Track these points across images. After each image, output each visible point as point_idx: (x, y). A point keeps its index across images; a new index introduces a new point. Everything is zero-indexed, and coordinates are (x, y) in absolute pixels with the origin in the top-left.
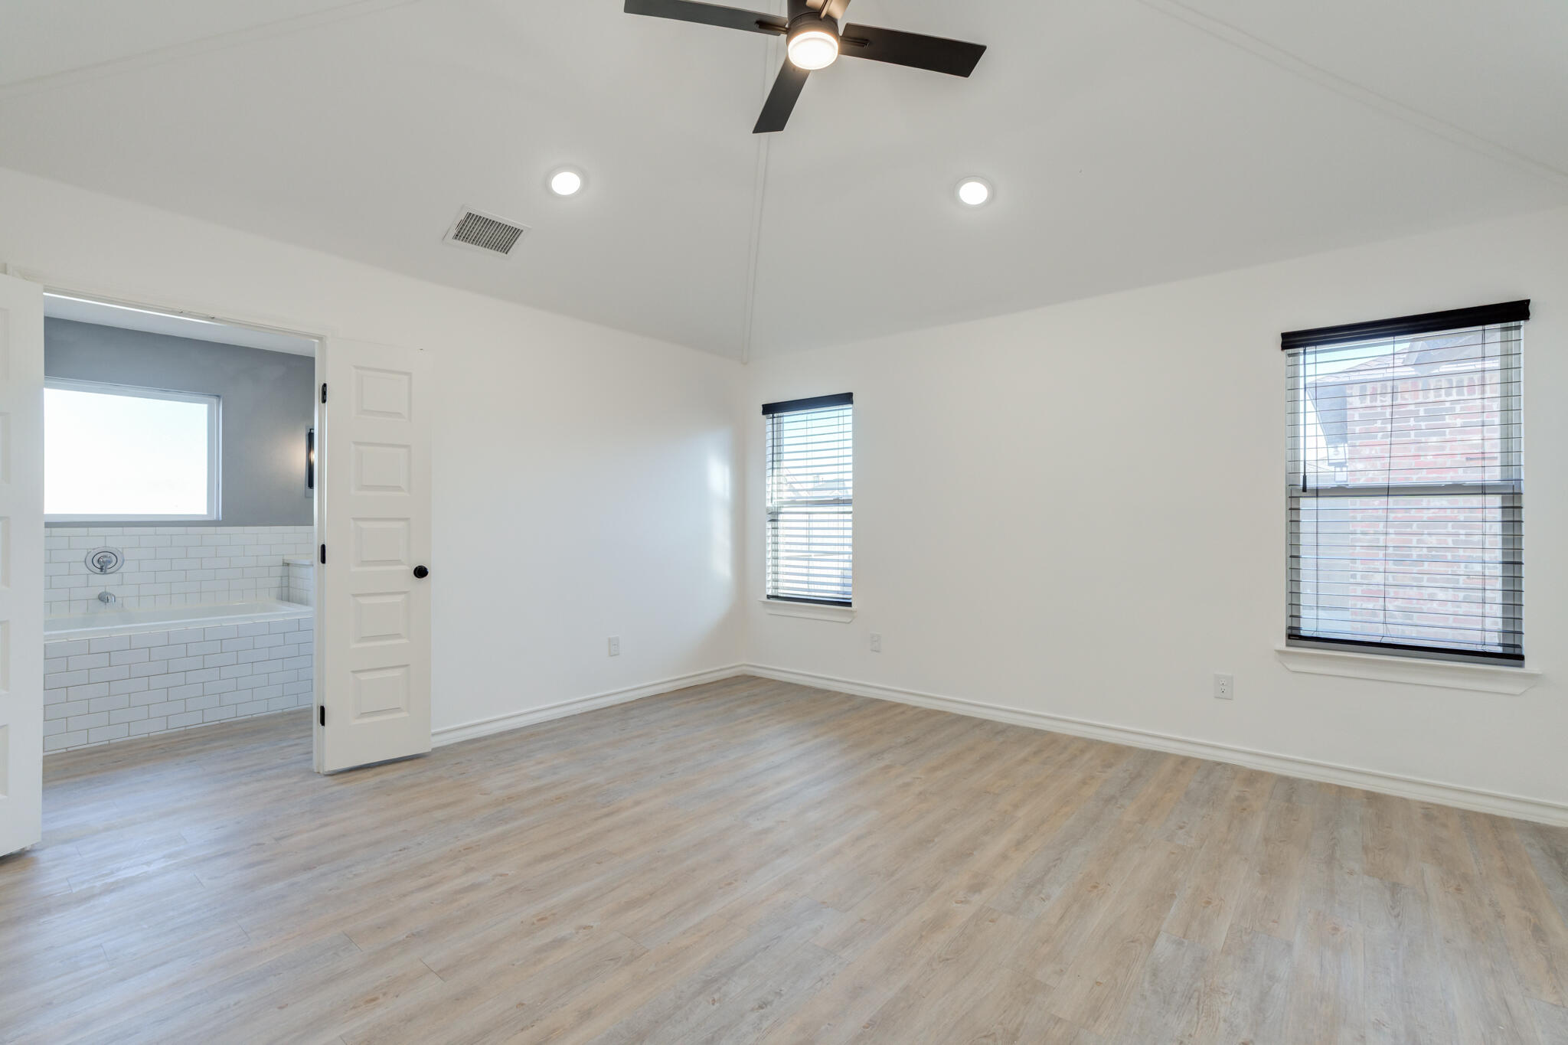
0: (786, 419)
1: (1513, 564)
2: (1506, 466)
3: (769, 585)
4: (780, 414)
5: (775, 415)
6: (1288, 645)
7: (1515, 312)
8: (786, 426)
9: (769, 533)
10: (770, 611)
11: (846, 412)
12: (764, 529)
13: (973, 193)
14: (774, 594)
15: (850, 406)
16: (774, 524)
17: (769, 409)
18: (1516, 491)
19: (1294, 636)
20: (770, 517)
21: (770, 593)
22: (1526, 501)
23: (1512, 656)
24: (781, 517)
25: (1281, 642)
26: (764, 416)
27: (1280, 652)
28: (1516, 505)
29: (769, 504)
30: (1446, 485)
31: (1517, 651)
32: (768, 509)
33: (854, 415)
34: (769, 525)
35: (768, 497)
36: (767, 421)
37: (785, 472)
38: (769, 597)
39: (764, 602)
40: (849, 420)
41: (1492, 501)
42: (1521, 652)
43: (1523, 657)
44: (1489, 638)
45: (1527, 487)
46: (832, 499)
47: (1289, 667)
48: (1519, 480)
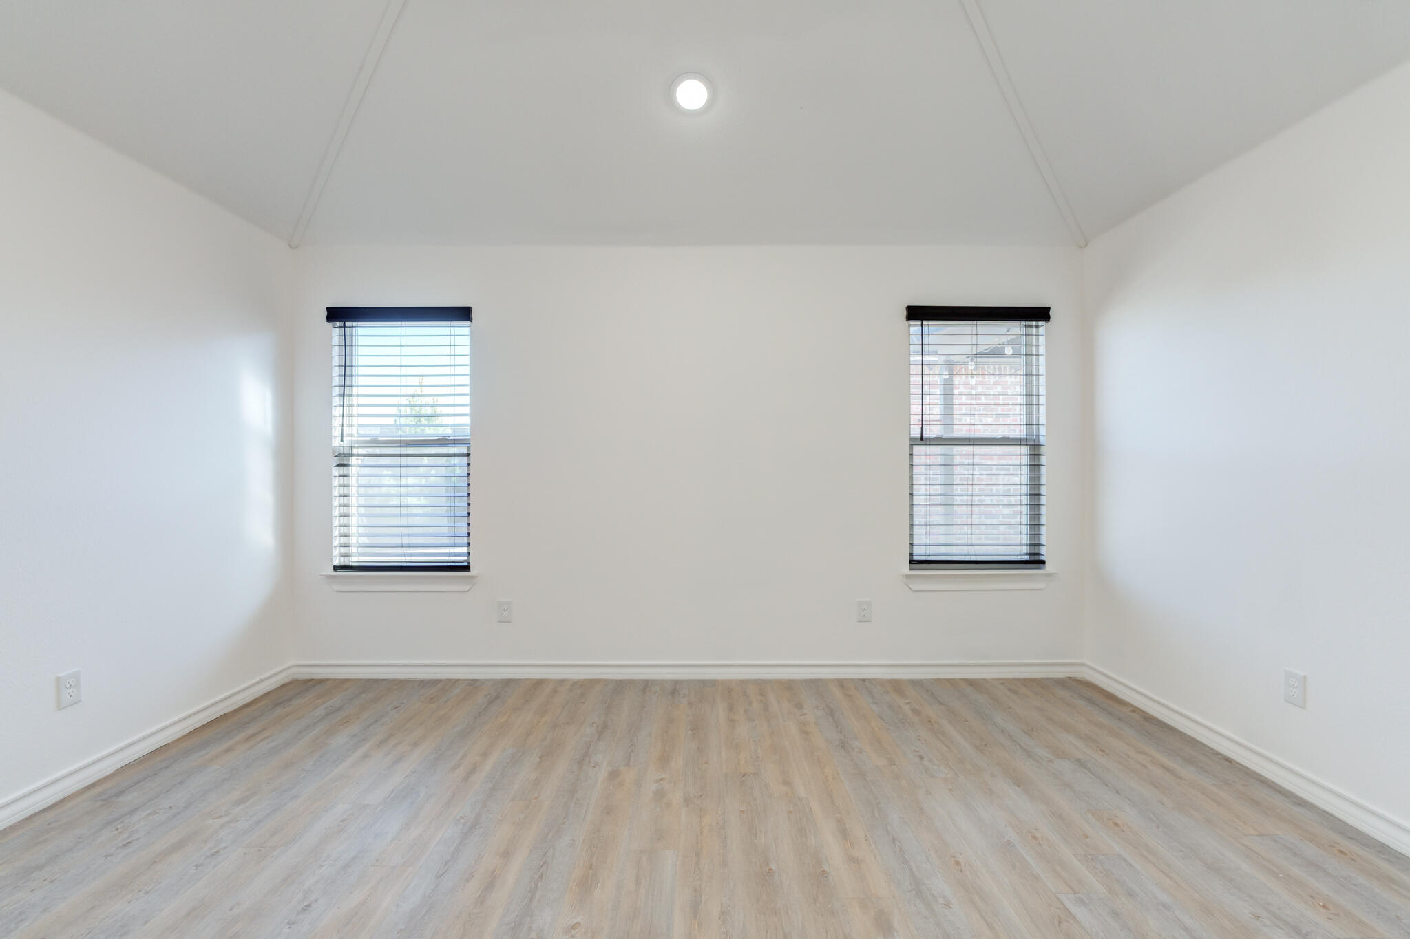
0: (360, 331)
1: (1035, 495)
2: (1029, 425)
3: (336, 552)
4: (355, 324)
5: (348, 324)
6: (910, 569)
7: (1041, 314)
8: (360, 341)
9: (336, 482)
10: (337, 588)
11: (462, 330)
12: (330, 477)
14: (343, 564)
15: (467, 323)
16: (342, 470)
17: (336, 315)
18: (1036, 443)
19: (911, 562)
20: (336, 461)
21: (337, 562)
22: (1043, 450)
23: (1035, 561)
24: (353, 460)
25: (905, 567)
26: (330, 325)
27: (907, 576)
28: (1036, 453)
29: (336, 443)
30: (1000, 438)
31: (1037, 558)
32: (334, 450)
33: (472, 335)
34: (336, 471)
35: (336, 433)
36: (334, 331)
37: (355, 400)
38: (336, 568)
39: (329, 577)
40: (467, 340)
41: (1024, 450)
42: (1042, 558)
43: (1043, 562)
44: (1025, 549)
45: (1042, 440)
46: (436, 438)
47: (912, 588)
48: (1038, 435)
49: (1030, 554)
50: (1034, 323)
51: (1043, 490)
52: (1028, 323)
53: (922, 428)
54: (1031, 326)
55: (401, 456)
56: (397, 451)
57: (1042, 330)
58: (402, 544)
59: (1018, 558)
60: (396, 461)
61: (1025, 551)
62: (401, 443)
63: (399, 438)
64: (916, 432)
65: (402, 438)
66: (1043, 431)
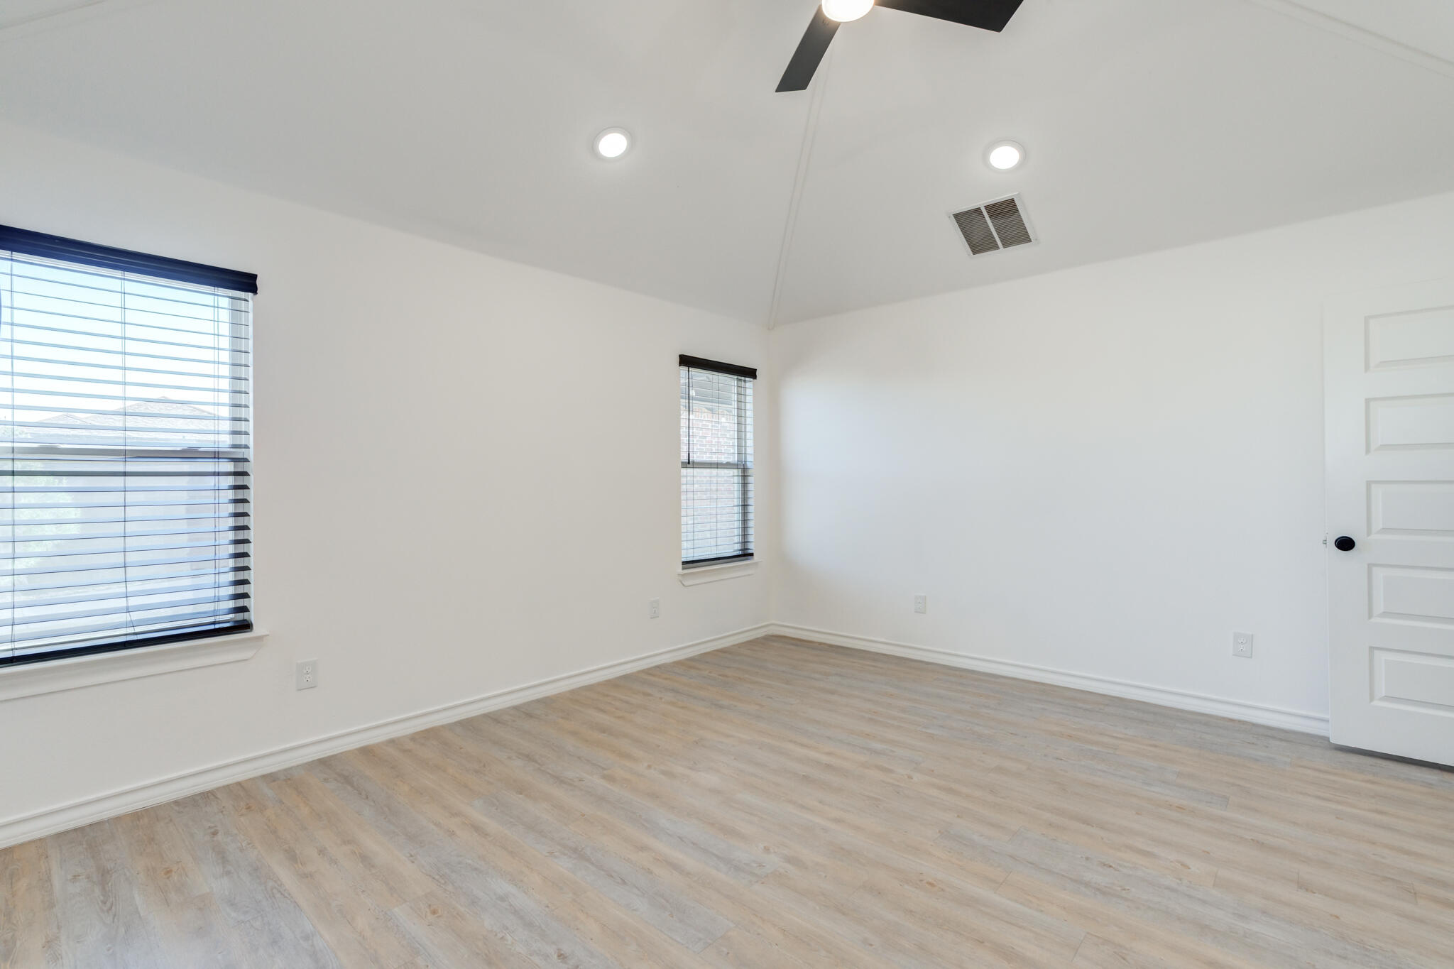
2: (739, 453)
6: (683, 569)
7: (751, 373)
13: (613, 145)
18: (745, 467)
19: (682, 562)
22: (750, 472)
23: (745, 555)
25: (680, 566)
28: (745, 474)
31: (747, 552)
41: (735, 472)
42: (750, 552)
43: (752, 555)
44: (738, 547)
45: (749, 465)
46: (179, 449)
47: (685, 583)
48: (745, 462)
49: (741, 550)
50: (743, 378)
51: (751, 502)
52: (740, 378)
53: (689, 454)
54: (741, 380)
55: (125, 474)
56: (119, 467)
57: (748, 385)
58: (128, 608)
59: (736, 553)
60: (118, 482)
61: (740, 548)
62: (126, 455)
63: (122, 448)
64: (684, 458)
65: (127, 448)
66: (750, 458)
